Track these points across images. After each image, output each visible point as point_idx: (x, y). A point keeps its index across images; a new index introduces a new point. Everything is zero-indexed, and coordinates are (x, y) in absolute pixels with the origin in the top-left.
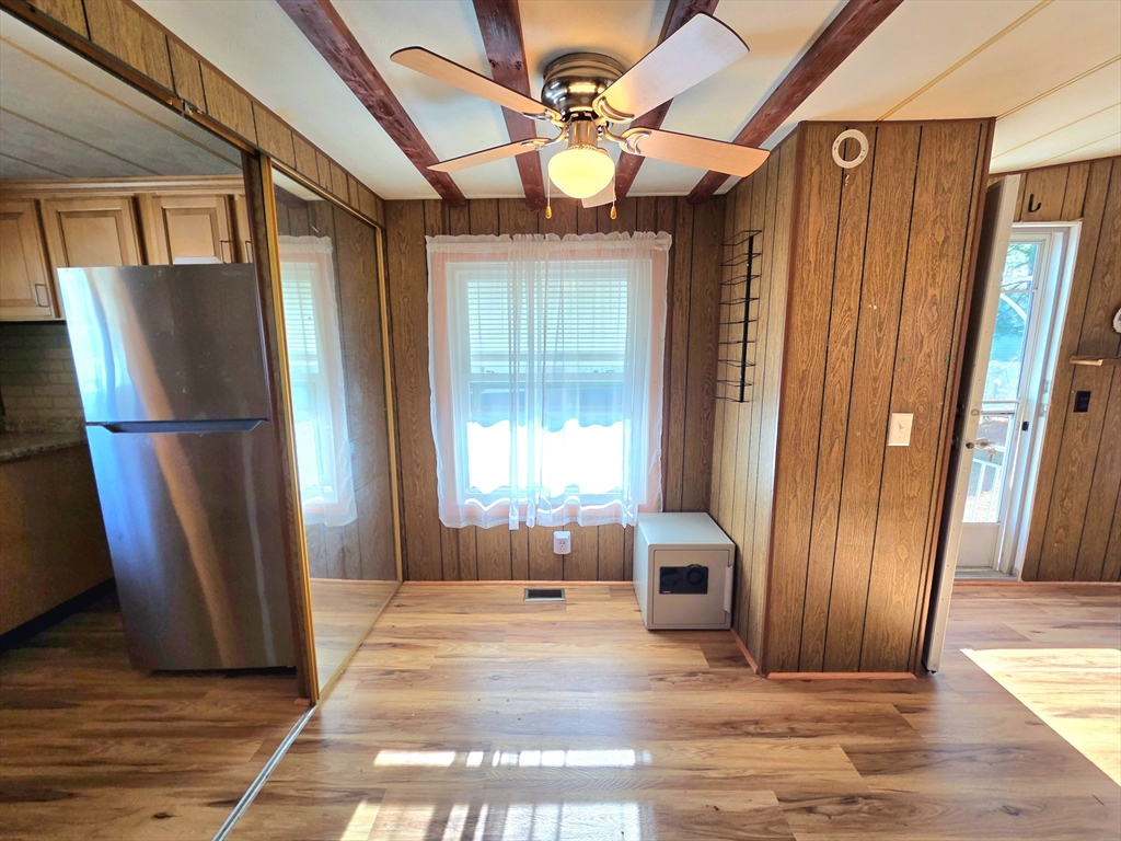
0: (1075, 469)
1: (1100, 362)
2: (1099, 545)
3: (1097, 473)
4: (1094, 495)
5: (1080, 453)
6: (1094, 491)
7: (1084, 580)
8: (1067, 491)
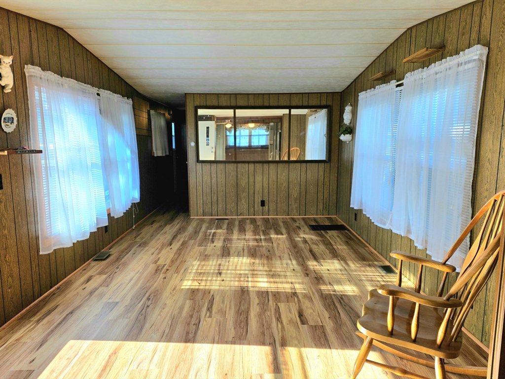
0: (6, 232)
1: (6, 153)
2: (29, 279)
3: (17, 230)
4: (19, 246)
5: (6, 219)
6: (18, 243)
7: (28, 306)
8: (6, 249)
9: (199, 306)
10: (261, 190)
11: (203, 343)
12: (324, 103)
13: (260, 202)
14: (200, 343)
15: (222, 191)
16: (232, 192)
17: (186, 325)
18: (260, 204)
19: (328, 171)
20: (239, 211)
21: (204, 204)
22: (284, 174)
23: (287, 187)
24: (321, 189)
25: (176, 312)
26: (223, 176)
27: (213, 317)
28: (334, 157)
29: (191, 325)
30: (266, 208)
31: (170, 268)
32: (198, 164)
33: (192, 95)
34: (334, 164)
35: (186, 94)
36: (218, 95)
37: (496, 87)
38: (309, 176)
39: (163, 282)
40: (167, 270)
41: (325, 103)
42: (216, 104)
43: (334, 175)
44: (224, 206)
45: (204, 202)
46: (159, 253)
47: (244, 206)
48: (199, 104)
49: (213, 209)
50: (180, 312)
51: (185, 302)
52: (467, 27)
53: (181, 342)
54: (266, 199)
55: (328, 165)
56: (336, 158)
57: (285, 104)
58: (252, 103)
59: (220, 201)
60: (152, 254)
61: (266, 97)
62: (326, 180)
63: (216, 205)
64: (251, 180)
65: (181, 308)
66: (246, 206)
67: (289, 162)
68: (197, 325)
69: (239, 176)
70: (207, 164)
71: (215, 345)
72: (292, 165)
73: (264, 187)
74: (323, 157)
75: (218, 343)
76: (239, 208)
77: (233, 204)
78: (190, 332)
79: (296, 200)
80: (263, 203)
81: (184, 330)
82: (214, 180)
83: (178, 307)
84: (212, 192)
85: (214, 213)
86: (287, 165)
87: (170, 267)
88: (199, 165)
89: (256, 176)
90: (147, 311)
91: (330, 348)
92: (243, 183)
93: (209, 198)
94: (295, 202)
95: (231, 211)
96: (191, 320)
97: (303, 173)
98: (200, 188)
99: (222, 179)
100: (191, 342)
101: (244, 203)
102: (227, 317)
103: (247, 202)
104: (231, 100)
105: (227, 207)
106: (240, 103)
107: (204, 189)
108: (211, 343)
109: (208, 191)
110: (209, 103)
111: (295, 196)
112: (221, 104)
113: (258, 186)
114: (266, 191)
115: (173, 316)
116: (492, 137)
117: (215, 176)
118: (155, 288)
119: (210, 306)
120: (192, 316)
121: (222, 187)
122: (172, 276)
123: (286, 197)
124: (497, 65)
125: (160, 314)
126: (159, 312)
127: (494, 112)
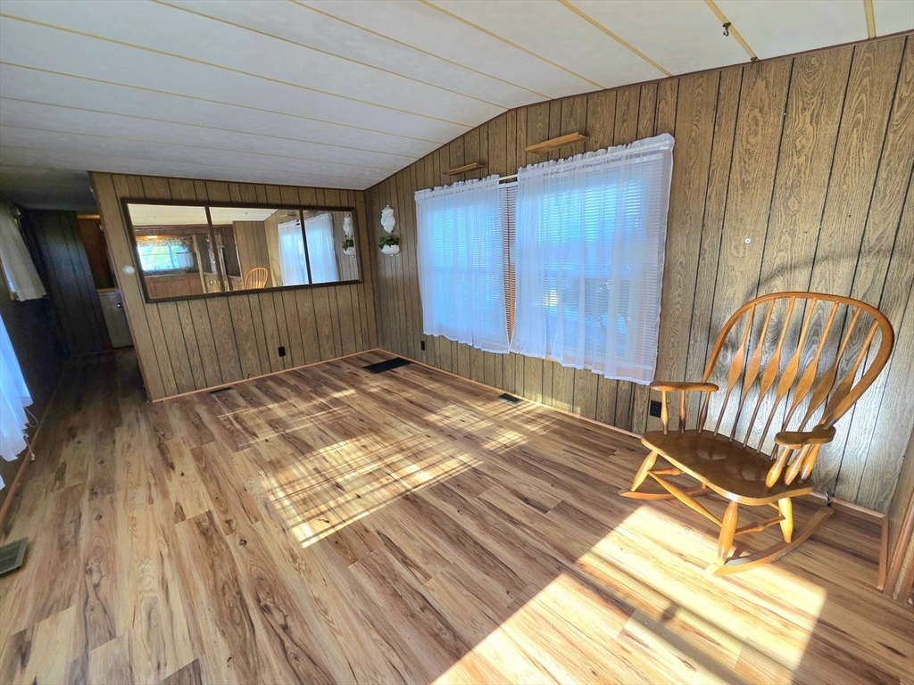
9: (382, 566)
10: (276, 334)
11: (484, 638)
12: (345, 204)
13: (277, 350)
14: (480, 641)
15: (208, 345)
16: (228, 343)
17: (411, 620)
18: (278, 353)
19: (363, 294)
20: (244, 371)
21: (176, 373)
22: (307, 304)
23: (314, 321)
24: (357, 318)
25: (359, 605)
26: (205, 320)
27: (431, 574)
28: (368, 276)
29: (421, 615)
30: (288, 357)
31: (229, 517)
32: (148, 305)
33: (108, 176)
34: (368, 284)
35: (91, 173)
36: (169, 180)
37: (689, 183)
38: (341, 303)
39: (251, 552)
40: (229, 522)
41: (347, 204)
42: (168, 196)
43: (370, 297)
44: (217, 368)
45: (175, 370)
46: (165, 494)
47: (251, 360)
48: (127, 195)
49: (196, 376)
50: (368, 601)
51: (349, 573)
52: (632, 112)
53: (449, 666)
54: (285, 344)
55: (360, 286)
56: (369, 276)
57: (292, 202)
58: (237, 197)
59: (207, 363)
60: (151, 501)
61: (260, 190)
62: (362, 305)
63: (200, 370)
64: (257, 319)
65: (358, 589)
66: (255, 361)
67: (311, 286)
68: (427, 606)
69: (235, 317)
70: (167, 304)
71: (504, 626)
72: (315, 291)
73: (280, 327)
74: (355, 276)
75: (503, 620)
76: (243, 366)
77: (233, 361)
78: (437, 631)
79: (328, 337)
80: (282, 352)
81: (421, 633)
82: (188, 330)
83: (350, 593)
84: (189, 351)
85: (199, 385)
86: (309, 291)
87: (226, 512)
88: (151, 309)
89: (263, 312)
90: (298, 641)
91: (612, 529)
92: (244, 326)
93: (185, 361)
94: (328, 341)
95: (231, 374)
96: (406, 604)
97: (333, 300)
98: (161, 348)
99: (203, 326)
100: (466, 652)
101: (253, 357)
102: (452, 562)
103: (257, 354)
104: (197, 191)
105: (222, 369)
106: (215, 196)
107: (171, 347)
108: (495, 628)
109: (181, 349)
110: (151, 194)
111: (327, 333)
112: (176, 196)
113: (270, 329)
114: (284, 333)
115: (363, 617)
116: (685, 239)
117: (189, 321)
118: (250, 574)
119: (400, 557)
120: (396, 595)
121: (206, 338)
122: (253, 530)
123: (314, 336)
124: (690, 159)
125: (333, 631)
126: (325, 625)
127: (687, 212)
